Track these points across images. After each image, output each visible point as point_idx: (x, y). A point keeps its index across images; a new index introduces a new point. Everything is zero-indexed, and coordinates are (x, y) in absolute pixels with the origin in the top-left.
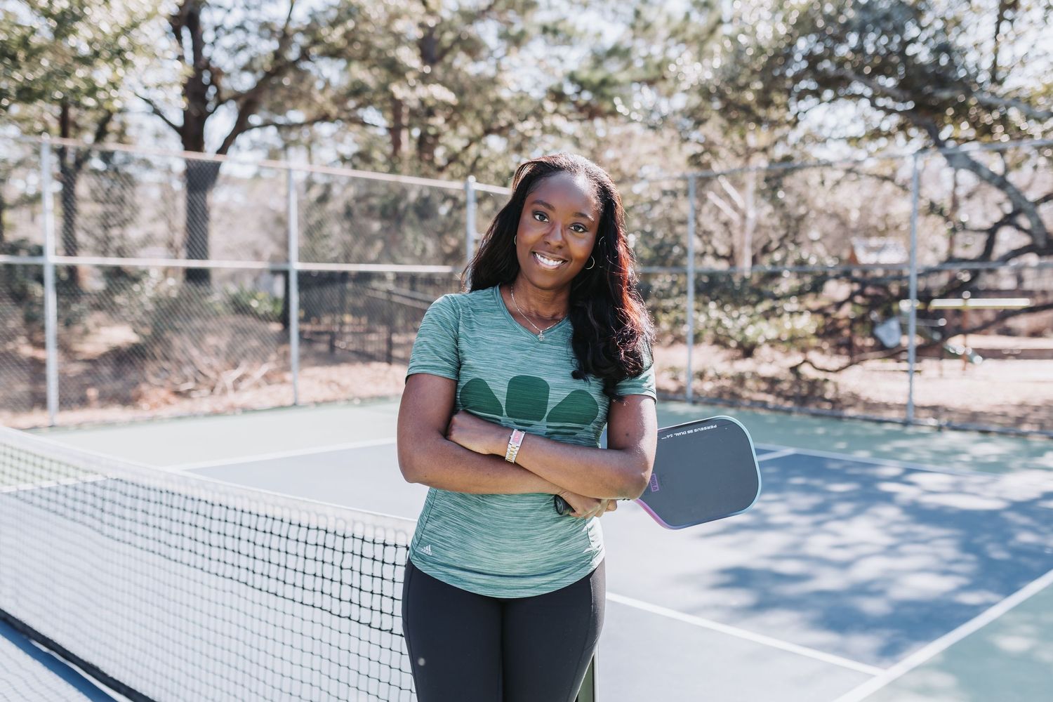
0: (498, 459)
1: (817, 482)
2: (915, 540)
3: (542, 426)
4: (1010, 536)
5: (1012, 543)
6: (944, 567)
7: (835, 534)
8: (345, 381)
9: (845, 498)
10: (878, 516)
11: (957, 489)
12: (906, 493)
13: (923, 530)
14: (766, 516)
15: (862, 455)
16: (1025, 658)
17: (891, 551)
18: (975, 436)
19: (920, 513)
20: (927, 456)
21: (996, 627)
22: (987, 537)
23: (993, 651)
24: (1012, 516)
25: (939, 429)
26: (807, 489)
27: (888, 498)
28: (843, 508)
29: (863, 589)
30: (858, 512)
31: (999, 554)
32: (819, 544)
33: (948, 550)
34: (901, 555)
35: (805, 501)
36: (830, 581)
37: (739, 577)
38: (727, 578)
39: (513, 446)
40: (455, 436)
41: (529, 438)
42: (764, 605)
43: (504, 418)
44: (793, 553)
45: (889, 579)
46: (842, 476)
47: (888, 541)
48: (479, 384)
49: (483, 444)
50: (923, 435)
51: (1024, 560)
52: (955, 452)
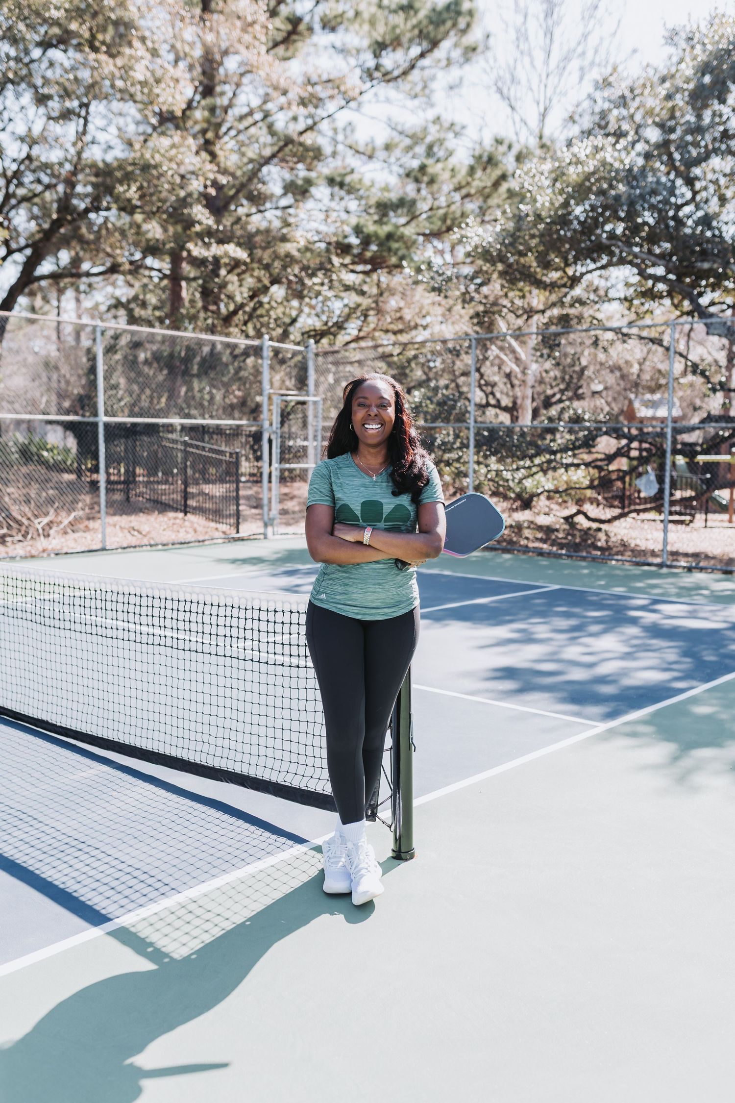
0: (360, 543)
1: (577, 610)
2: (647, 649)
3: (382, 525)
4: (725, 646)
5: (723, 651)
6: (665, 666)
7: (587, 646)
8: (145, 528)
9: (597, 621)
10: (623, 633)
11: (692, 615)
12: (649, 618)
13: (656, 642)
14: (533, 633)
15: (619, 590)
16: (708, 718)
17: (627, 656)
18: (720, 576)
19: (656, 631)
20: (674, 591)
21: (694, 700)
22: (703, 646)
23: (688, 714)
24: (730, 634)
25: (690, 569)
26: (567, 615)
27: (634, 621)
28: (594, 628)
29: (603, 680)
30: (605, 631)
31: (710, 657)
32: (573, 652)
33: (672, 655)
34: (635, 659)
35: (564, 623)
36: (578, 675)
37: (508, 673)
38: (499, 674)
39: (367, 536)
40: (336, 533)
41: (376, 532)
42: (526, 688)
43: (361, 522)
44: (552, 658)
45: (625, 673)
46: (599, 606)
47: (627, 650)
48: (345, 506)
49: (351, 536)
50: (675, 575)
51: (727, 661)
52: (698, 587)
